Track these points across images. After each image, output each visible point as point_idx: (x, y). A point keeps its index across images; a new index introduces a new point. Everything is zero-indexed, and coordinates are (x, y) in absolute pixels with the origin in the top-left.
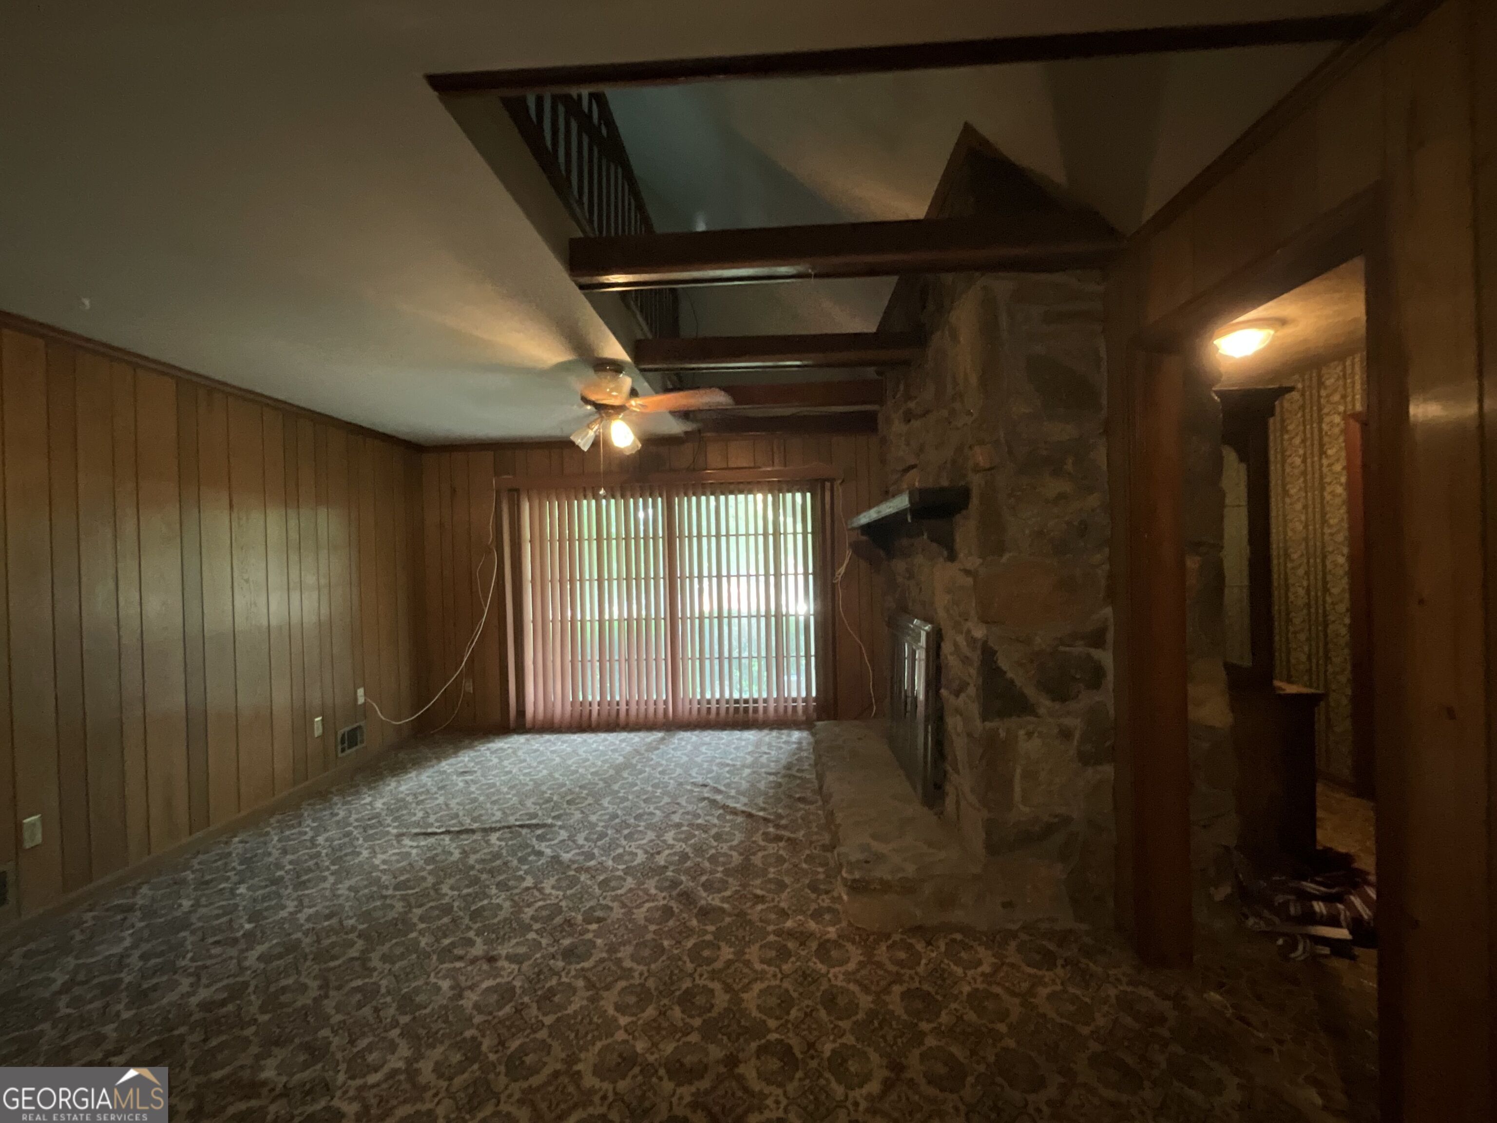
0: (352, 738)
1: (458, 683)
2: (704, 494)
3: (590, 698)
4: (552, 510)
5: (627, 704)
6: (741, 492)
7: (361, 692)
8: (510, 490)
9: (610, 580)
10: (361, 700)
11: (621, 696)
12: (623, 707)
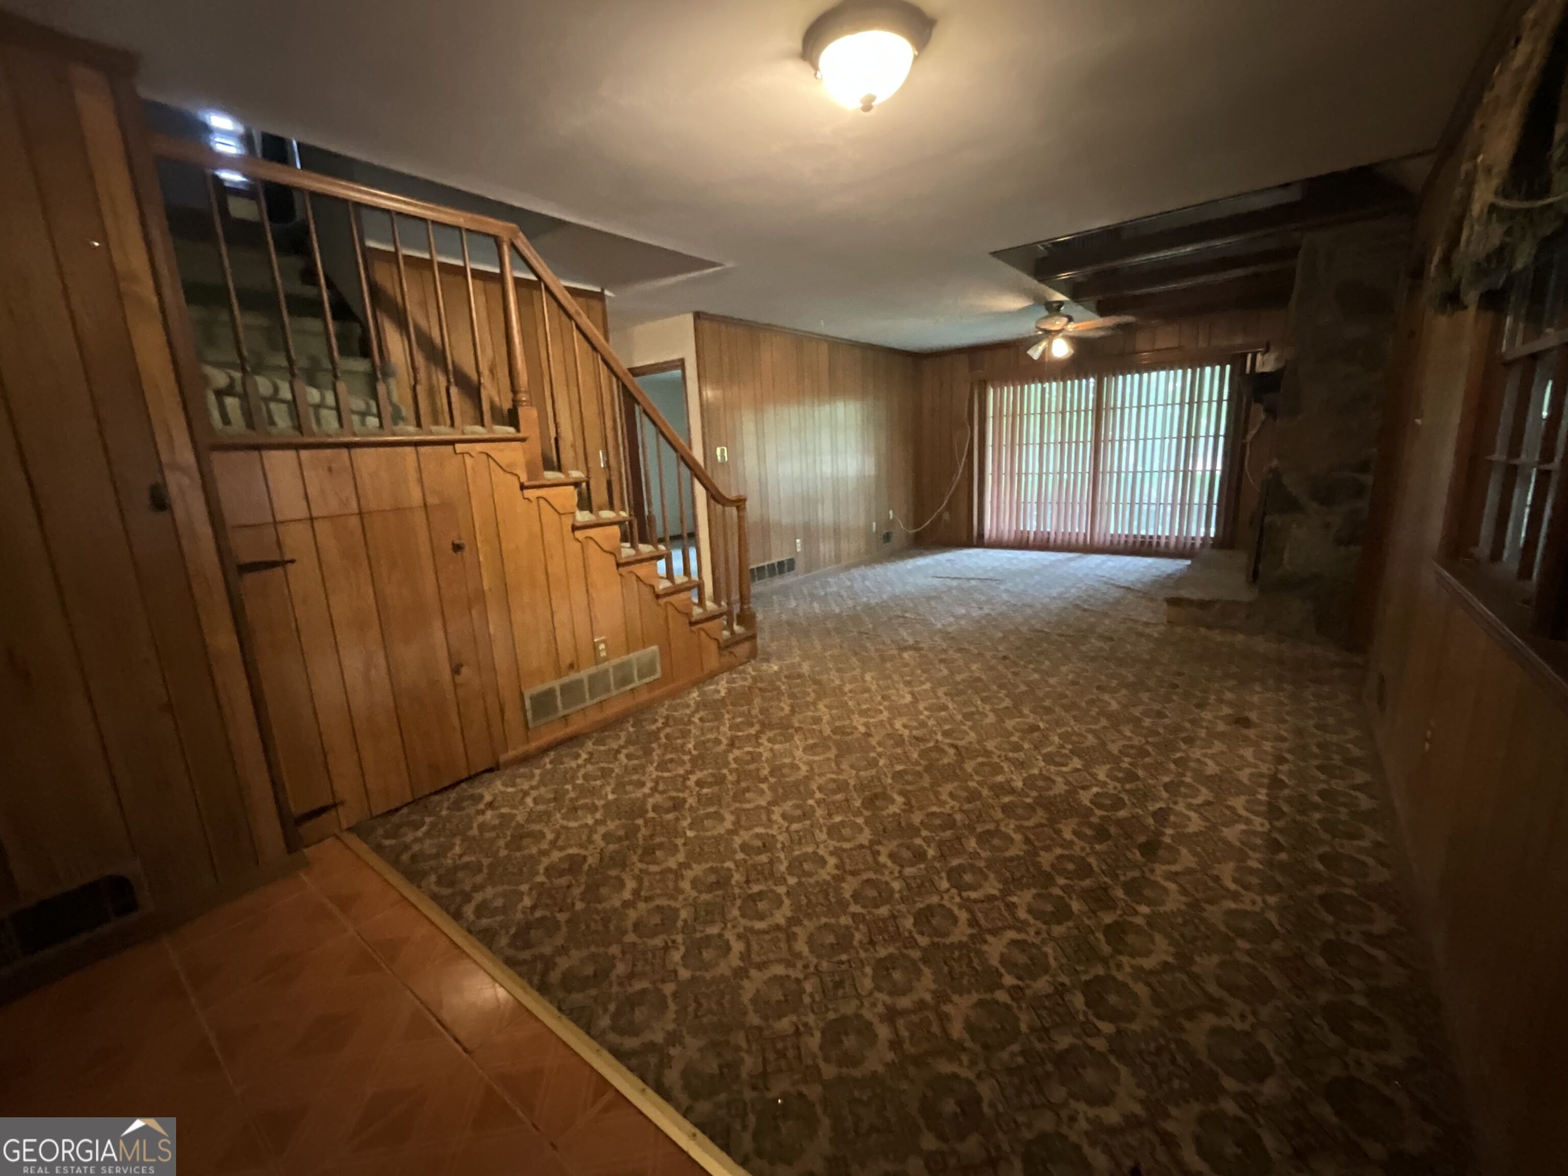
0: (887, 537)
1: (940, 516)
2: (1129, 373)
3: (1028, 529)
4: (1008, 392)
5: (1056, 533)
6: (1163, 369)
7: (891, 512)
8: (980, 381)
9: (1048, 444)
10: (891, 517)
11: (1051, 528)
12: (1052, 536)
